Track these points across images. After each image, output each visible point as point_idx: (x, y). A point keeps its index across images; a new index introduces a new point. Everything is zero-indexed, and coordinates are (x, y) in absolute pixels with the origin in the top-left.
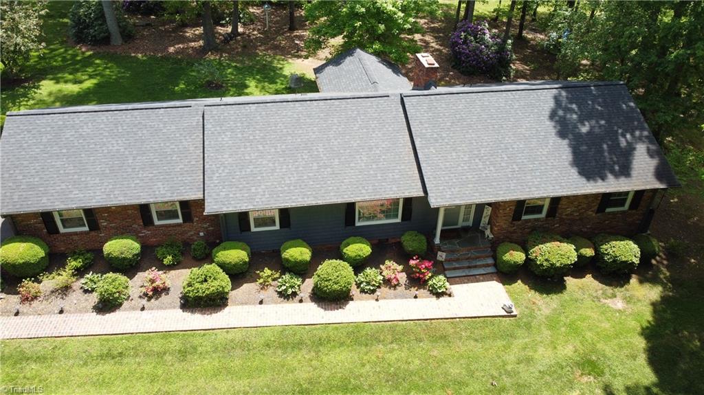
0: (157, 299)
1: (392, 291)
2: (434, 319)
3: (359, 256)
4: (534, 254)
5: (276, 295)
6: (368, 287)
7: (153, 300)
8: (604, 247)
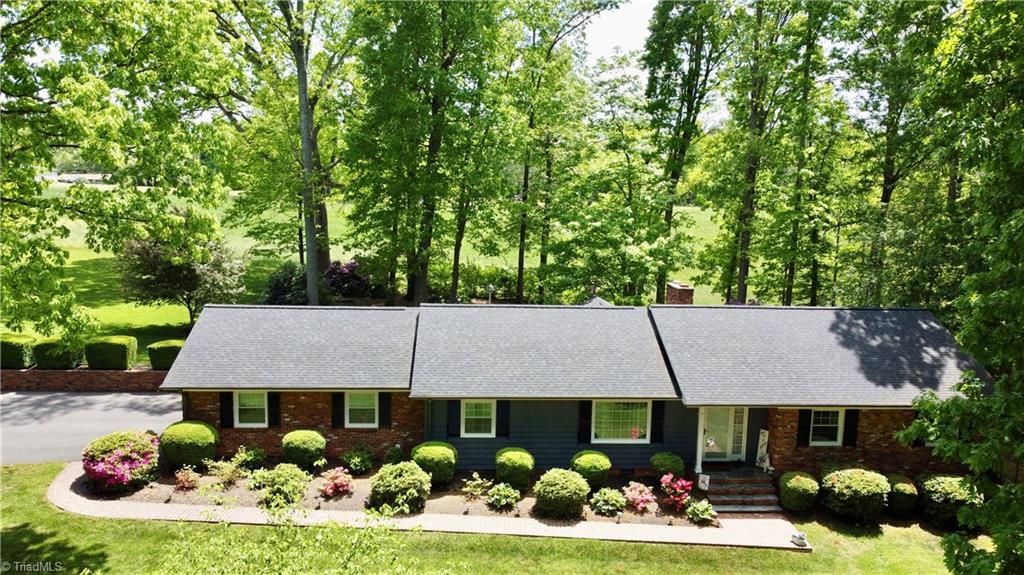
0: (336, 500)
1: (638, 516)
2: (695, 544)
3: (595, 467)
4: (830, 482)
5: (486, 508)
6: (605, 507)
7: (331, 501)
8: (929, 482)
